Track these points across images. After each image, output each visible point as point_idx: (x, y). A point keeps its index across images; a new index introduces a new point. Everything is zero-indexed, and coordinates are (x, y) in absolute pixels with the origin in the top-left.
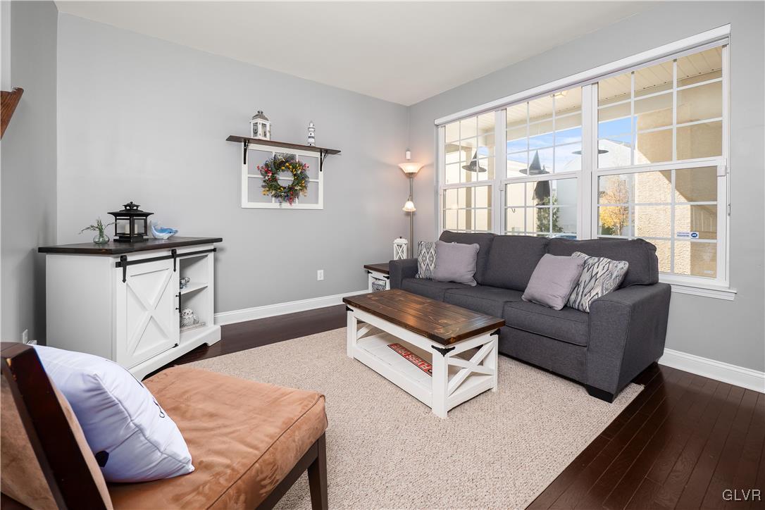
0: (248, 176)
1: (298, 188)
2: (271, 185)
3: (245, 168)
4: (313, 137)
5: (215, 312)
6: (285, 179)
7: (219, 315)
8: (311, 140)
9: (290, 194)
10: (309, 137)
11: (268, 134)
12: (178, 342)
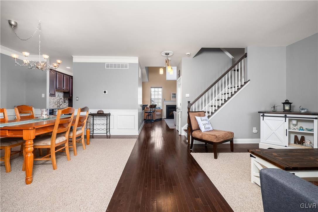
12: (287, 146)
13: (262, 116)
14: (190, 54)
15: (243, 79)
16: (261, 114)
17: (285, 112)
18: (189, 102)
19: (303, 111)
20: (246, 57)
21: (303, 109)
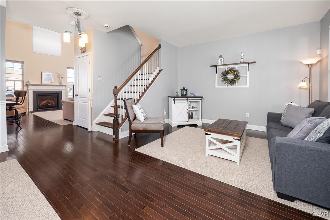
0: (218, 77)
1: (235, 80)
2: (225, 80)
3: (217, 75)
4: (243, 59)
5: (201, 118)
6: (230, 77)
7: (203, 119)
8: (242, 60)
9: (232, 82)
10: (241, 59)
11: (223, 62)
12: (188, 121)
13: (173, 100)
14: (110, 26)
15: (158, 67)
16: (173, 99)
17: (183, 96)
18: (116, 87)
19: (192, 95)
20: (160, 48)
21: (192, 94)
